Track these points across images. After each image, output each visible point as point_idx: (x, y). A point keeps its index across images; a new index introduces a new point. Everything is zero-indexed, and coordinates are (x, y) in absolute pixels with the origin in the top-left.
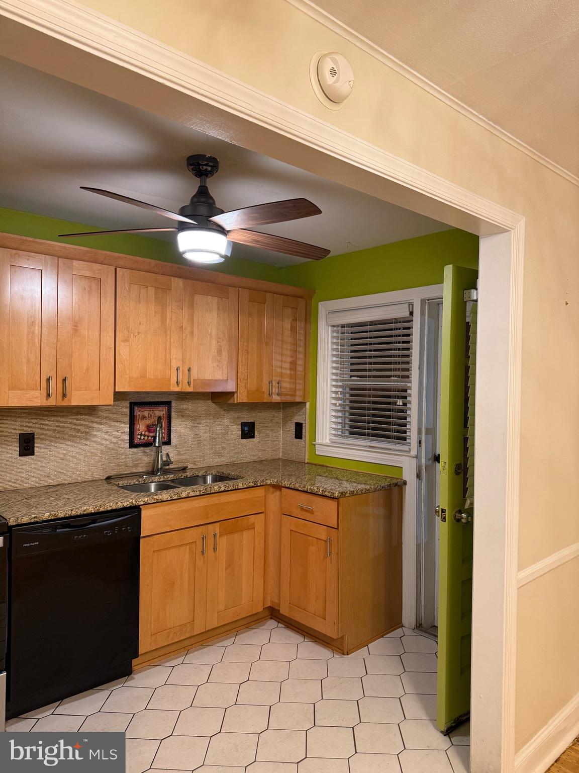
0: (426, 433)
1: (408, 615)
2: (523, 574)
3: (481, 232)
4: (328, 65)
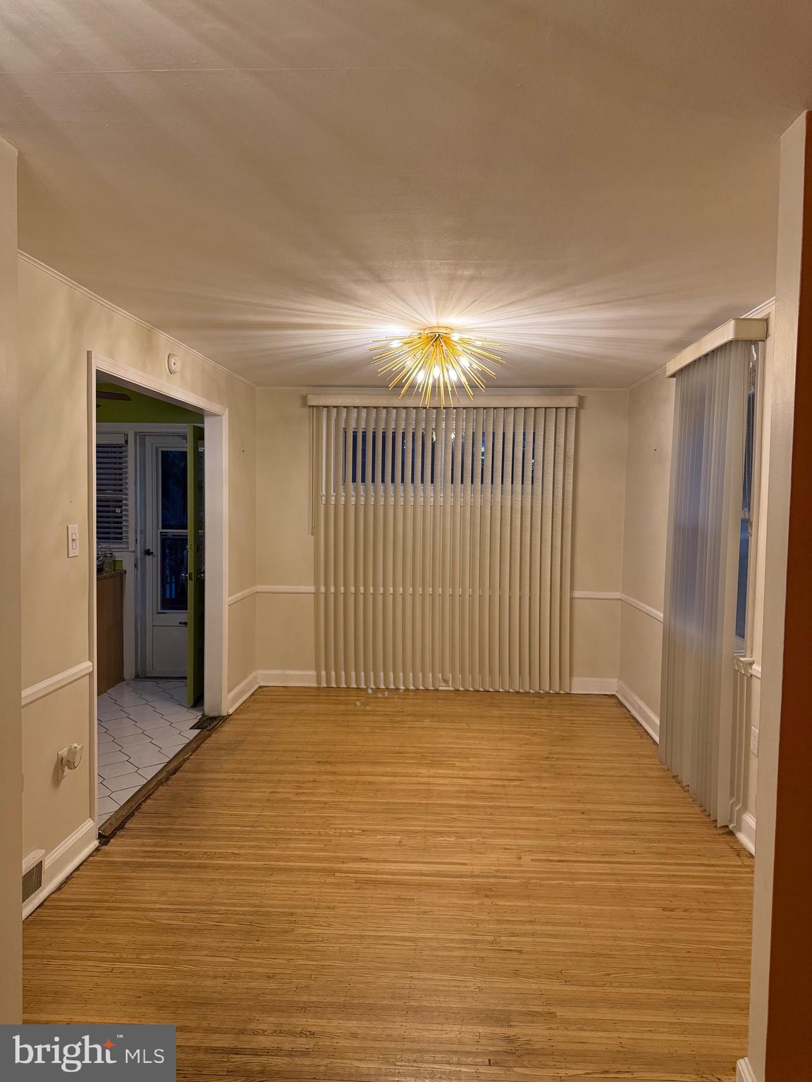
0: (141, 533)
1: (129, 671)
2: (230, 599)
3: (205, 414)
4: (173, 361)
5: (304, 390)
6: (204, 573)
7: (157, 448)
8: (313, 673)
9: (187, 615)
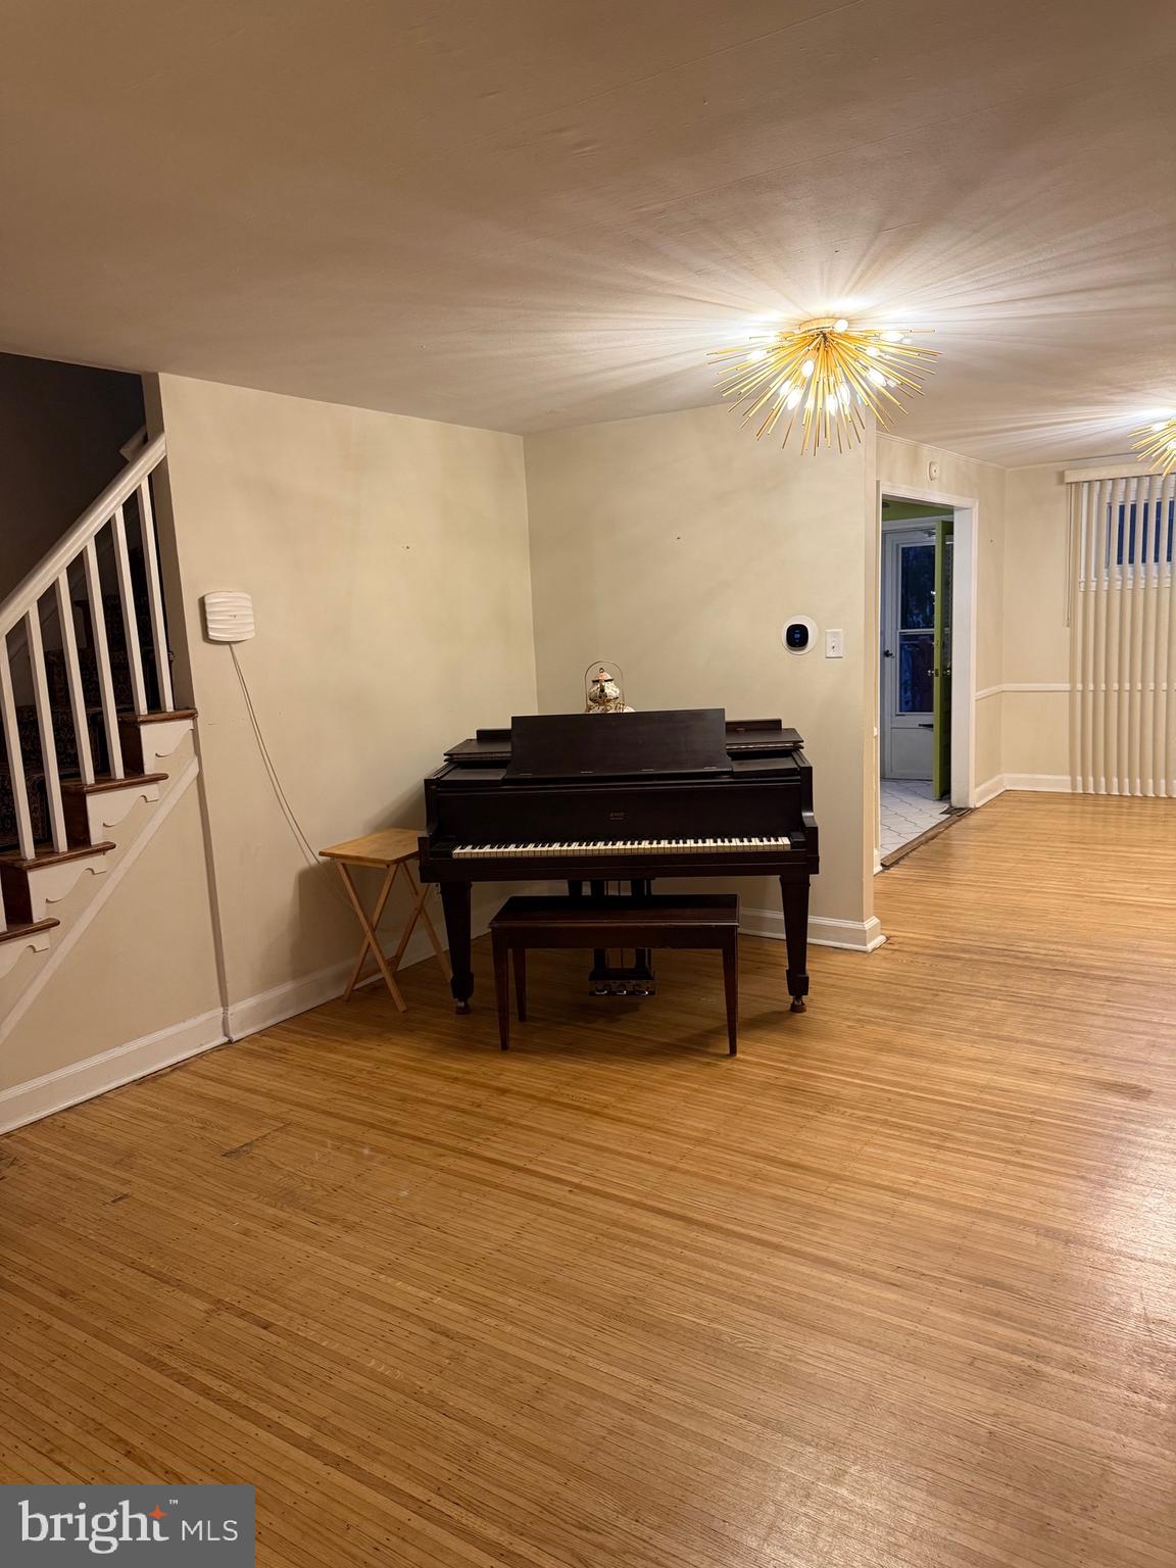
2: (977, 694)
3: (956, 510)
4: (934, 468)
5: (1060, 466)
6: (950, 669)
7: (897, 545)
8: (1068, 778)
9: (933, 717)
